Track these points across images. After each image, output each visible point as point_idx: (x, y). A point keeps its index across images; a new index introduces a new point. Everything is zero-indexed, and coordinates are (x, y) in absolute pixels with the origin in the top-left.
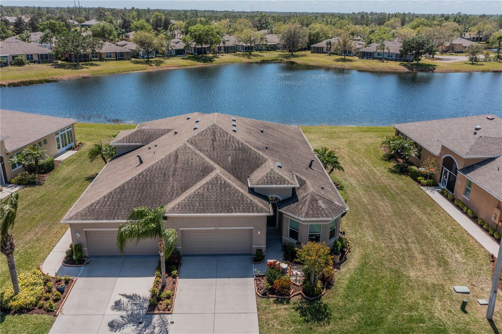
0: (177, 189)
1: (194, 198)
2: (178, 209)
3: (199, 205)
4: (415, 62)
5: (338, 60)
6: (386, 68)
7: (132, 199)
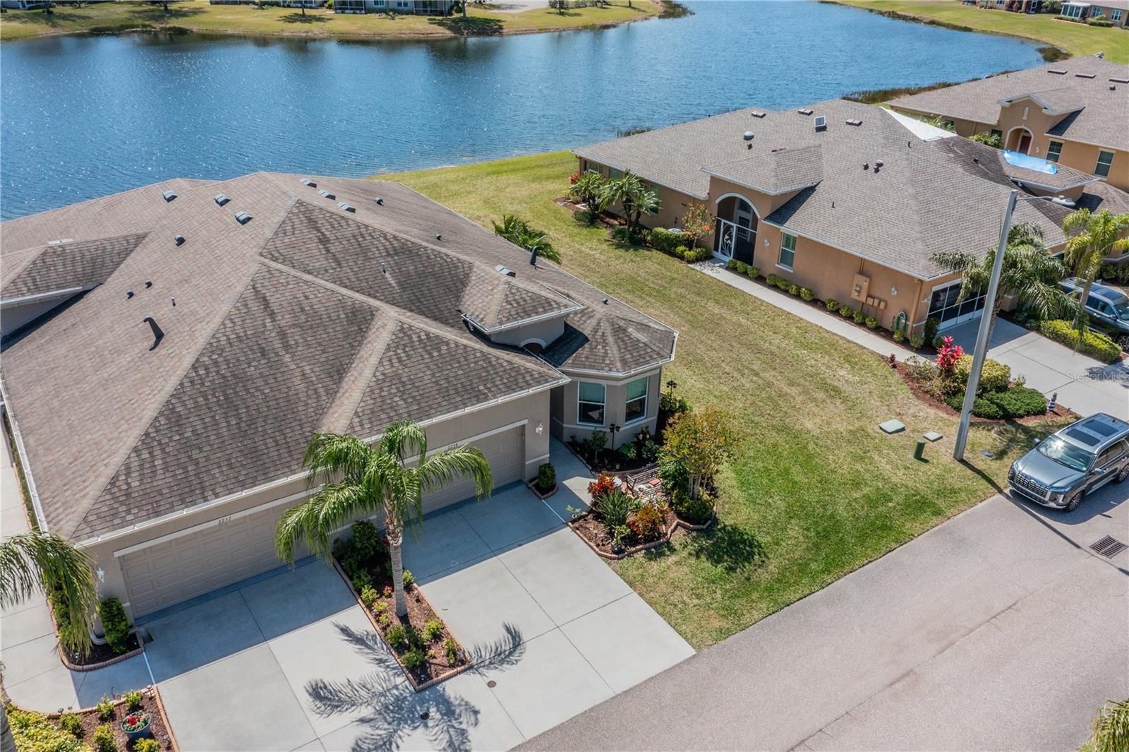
0: (320, 380)
1: (381, 389)
2: (362, 425)
3: (406, 403)
4: (456, 15)
5: (291, 19)
6: (407, 32)
7: (218, 435)
